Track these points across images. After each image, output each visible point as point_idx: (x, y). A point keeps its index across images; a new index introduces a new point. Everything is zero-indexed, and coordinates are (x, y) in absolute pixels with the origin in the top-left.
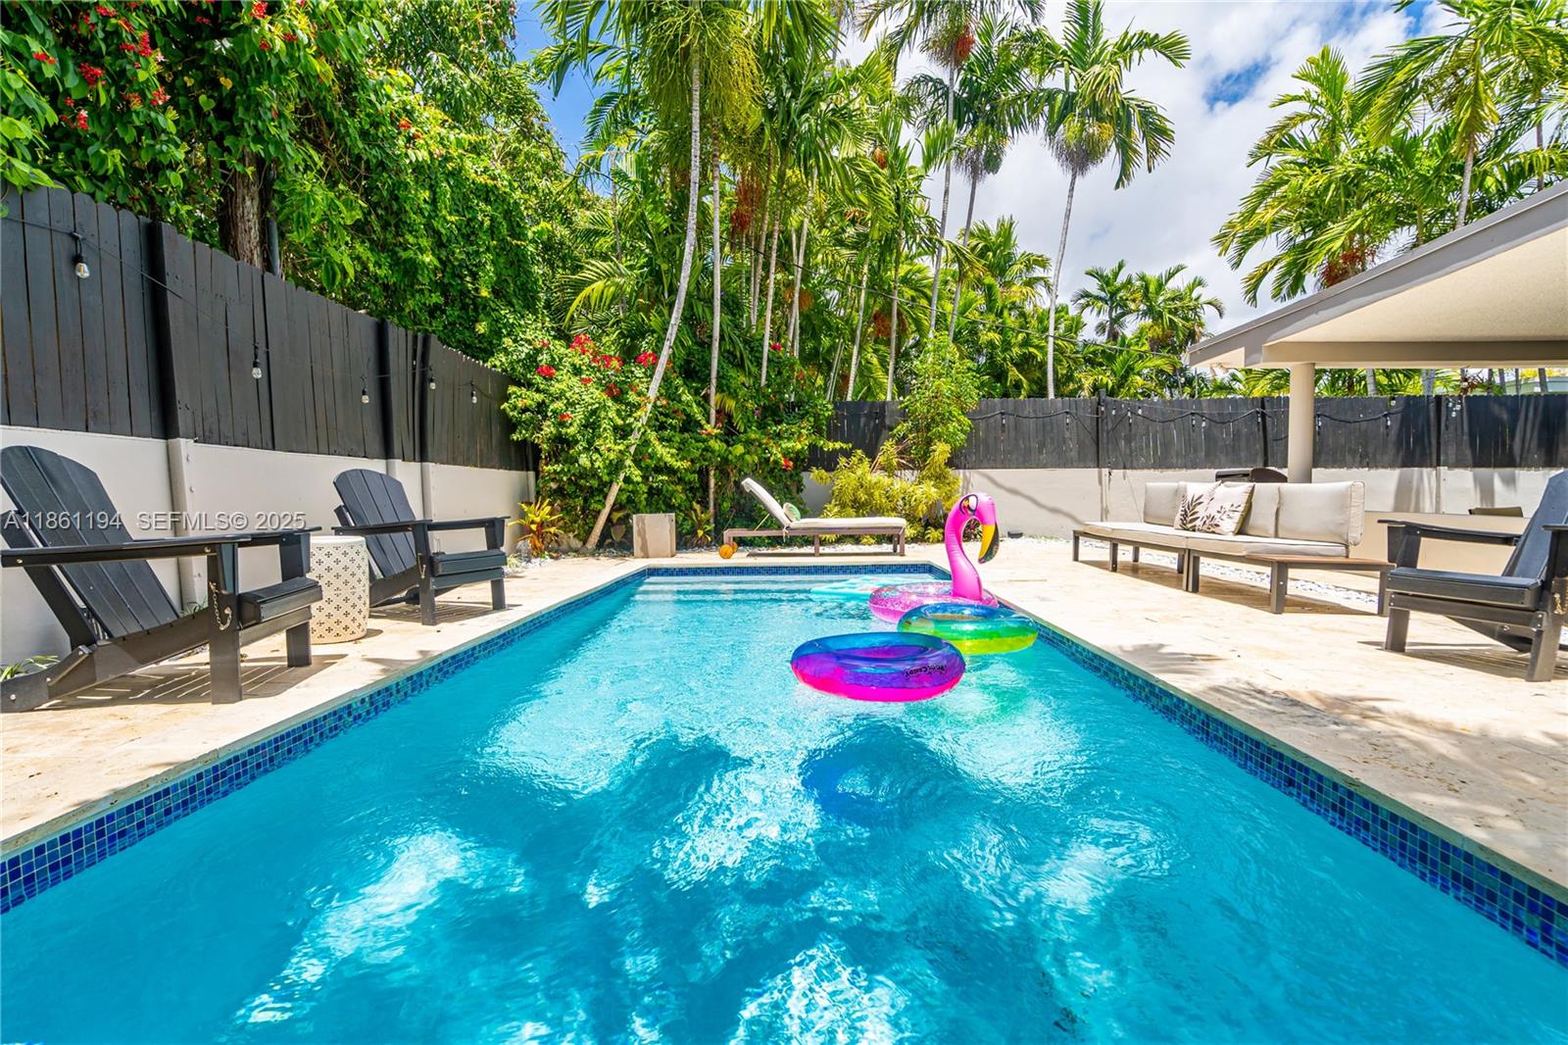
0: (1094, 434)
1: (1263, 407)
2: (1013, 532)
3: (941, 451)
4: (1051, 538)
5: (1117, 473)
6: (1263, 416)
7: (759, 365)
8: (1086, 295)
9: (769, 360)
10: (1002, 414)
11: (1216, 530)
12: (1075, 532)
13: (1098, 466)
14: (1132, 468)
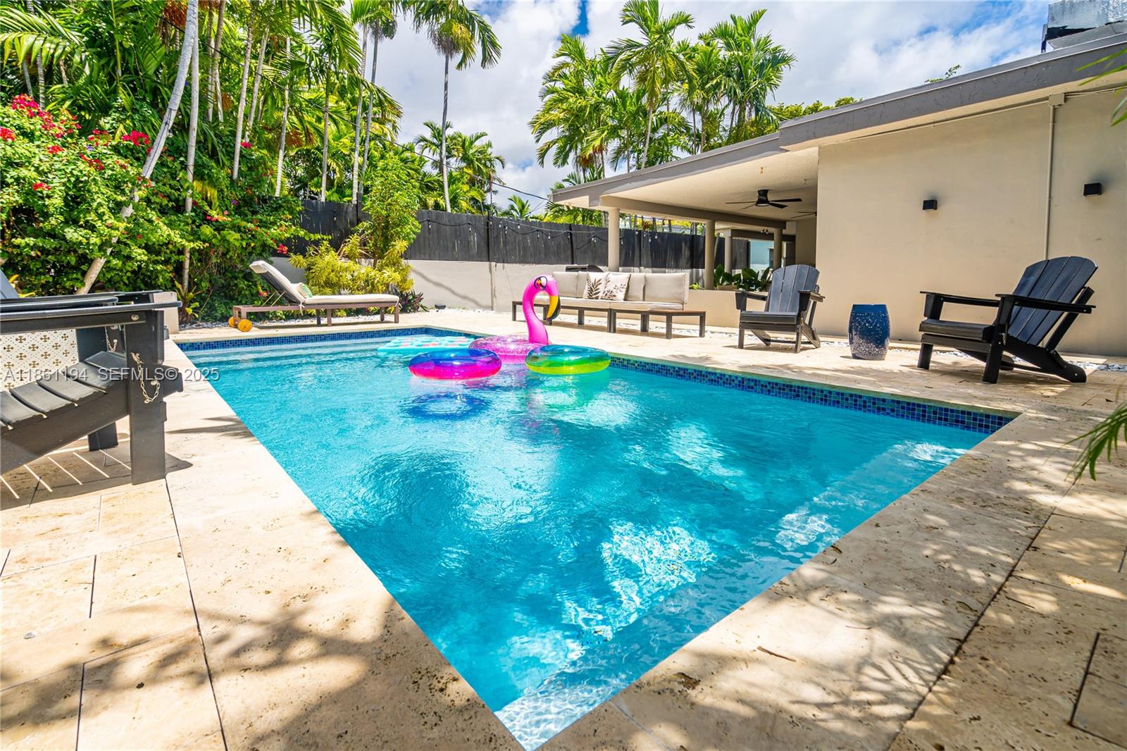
0: (486, 240)
1: (571, 229)
2: (439, 304)
3: (400, 245)
4: (464, 309)
5: (500, 265)
6: (571, 234)
7: (232, 159)
8: (424, 140)
9: (242, 156)
10: (429, 221)
11: (614, 298)
12: (513, 302)
13: (489, 261)
14: (508, 262)
